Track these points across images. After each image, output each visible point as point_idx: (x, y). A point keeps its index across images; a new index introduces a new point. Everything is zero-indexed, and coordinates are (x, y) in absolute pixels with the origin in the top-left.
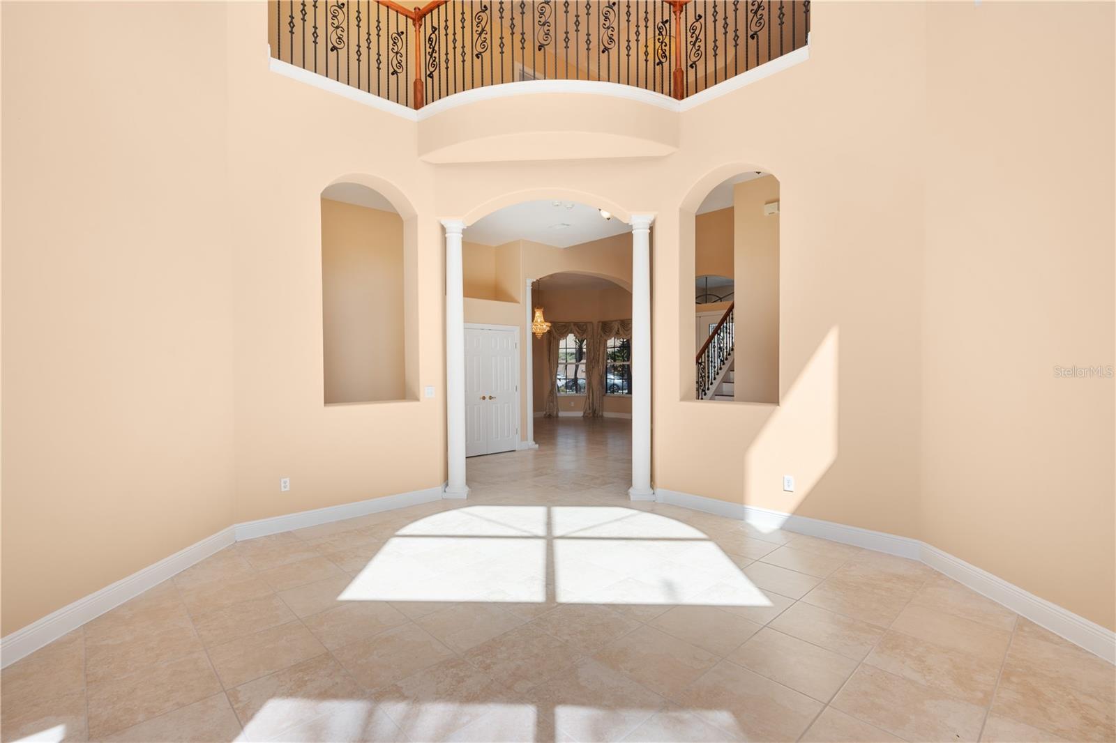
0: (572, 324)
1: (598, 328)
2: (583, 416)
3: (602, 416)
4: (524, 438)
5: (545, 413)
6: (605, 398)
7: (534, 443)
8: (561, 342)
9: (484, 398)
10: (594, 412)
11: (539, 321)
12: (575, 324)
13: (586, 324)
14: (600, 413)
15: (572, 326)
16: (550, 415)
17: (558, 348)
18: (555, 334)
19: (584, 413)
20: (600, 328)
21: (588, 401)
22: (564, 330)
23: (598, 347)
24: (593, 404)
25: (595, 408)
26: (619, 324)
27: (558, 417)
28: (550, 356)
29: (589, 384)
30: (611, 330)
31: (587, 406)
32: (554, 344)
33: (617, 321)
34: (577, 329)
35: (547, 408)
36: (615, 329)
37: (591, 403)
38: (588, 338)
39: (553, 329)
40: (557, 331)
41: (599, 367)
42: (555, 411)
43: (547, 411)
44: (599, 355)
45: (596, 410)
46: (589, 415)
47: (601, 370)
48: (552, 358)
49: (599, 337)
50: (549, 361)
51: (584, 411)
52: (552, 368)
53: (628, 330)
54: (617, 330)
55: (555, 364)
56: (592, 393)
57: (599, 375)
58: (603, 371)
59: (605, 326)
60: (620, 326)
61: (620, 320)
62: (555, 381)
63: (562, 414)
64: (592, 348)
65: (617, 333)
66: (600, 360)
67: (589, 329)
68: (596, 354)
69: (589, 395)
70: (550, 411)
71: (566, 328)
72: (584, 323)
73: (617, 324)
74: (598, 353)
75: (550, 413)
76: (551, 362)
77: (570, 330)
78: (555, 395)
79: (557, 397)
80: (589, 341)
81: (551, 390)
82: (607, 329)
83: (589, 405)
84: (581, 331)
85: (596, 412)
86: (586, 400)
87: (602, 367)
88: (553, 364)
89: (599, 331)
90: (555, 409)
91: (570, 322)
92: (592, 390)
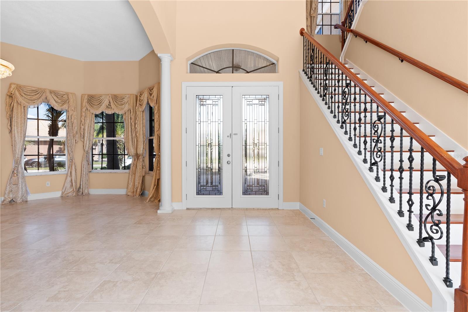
0: (48, 91)
1: (82, 100)
3: (88, 194)
5: (3, 198)
8: (29, 109)
10: (78, 190)
12: (52, 92)
13: (67, 94)
14: (86, 191)
15: (48, 94)
16: (12, 202)
17: (24, 118)
18: (20, 99)
19: (63, 193)
20: (85, 101)
21: (69, 179)
22: (35, 97)
23: (83, 121)
24: (76, 182)
25: (78, 186)
26: (111, 97)
27: (27, 201)
28: (11, 125)
29: (71, 160)
30: (100, 104)
31: (68, 185)
32: (19, 110)
33: (108, 95)
34: (55, 98)
35: (7, 192)
36: (106, 102)
37: (73, 181)
38: (70, 110)
39: (17, 93)
40: (23, 95)
41: (84, 142)
42: (20, 195)
43: (6, 196)
44: (84, 129)
45: (80, 188)
46: (70, 194)
47: (87, 146)
48: (14, 128)
49: (84, 110)
50: (11, 131)
51: (63, 191)
52: (15, 141)
53: (122, 105)
54: (108, 103)
55: (21, 137)
56: (76, 170)
57: (84, 150)
58: (89, 147)
59: (92, 100)
60: (111, 101)
61: (111, 95)
62: (21, 158)
63: (31, 197)
64: (75, 121)
65: (107, 107)
66: (86, 135)
67: (71, 100)
68: (81, 128)
69: (71, 173)
70: (11, 196)
71: (37, 95)
72: (65, 93)
73: (108, 97)
74: (83, 127)
75: (10, 200)
76: (13, 132)
77: (43, 97)
78: (20, 175)
79: (24, 177)
80: (71, 113)
81: (14, 169)
82: (95, 102)
83: (71, 183)
84: (59, 101)
85: (81, 190)
86: (65, 178)
87: (88, 141)
88: (16, 136)
89: (84, 103)
90: (20, 192)
91: (45, 89)
92: (75, 166)
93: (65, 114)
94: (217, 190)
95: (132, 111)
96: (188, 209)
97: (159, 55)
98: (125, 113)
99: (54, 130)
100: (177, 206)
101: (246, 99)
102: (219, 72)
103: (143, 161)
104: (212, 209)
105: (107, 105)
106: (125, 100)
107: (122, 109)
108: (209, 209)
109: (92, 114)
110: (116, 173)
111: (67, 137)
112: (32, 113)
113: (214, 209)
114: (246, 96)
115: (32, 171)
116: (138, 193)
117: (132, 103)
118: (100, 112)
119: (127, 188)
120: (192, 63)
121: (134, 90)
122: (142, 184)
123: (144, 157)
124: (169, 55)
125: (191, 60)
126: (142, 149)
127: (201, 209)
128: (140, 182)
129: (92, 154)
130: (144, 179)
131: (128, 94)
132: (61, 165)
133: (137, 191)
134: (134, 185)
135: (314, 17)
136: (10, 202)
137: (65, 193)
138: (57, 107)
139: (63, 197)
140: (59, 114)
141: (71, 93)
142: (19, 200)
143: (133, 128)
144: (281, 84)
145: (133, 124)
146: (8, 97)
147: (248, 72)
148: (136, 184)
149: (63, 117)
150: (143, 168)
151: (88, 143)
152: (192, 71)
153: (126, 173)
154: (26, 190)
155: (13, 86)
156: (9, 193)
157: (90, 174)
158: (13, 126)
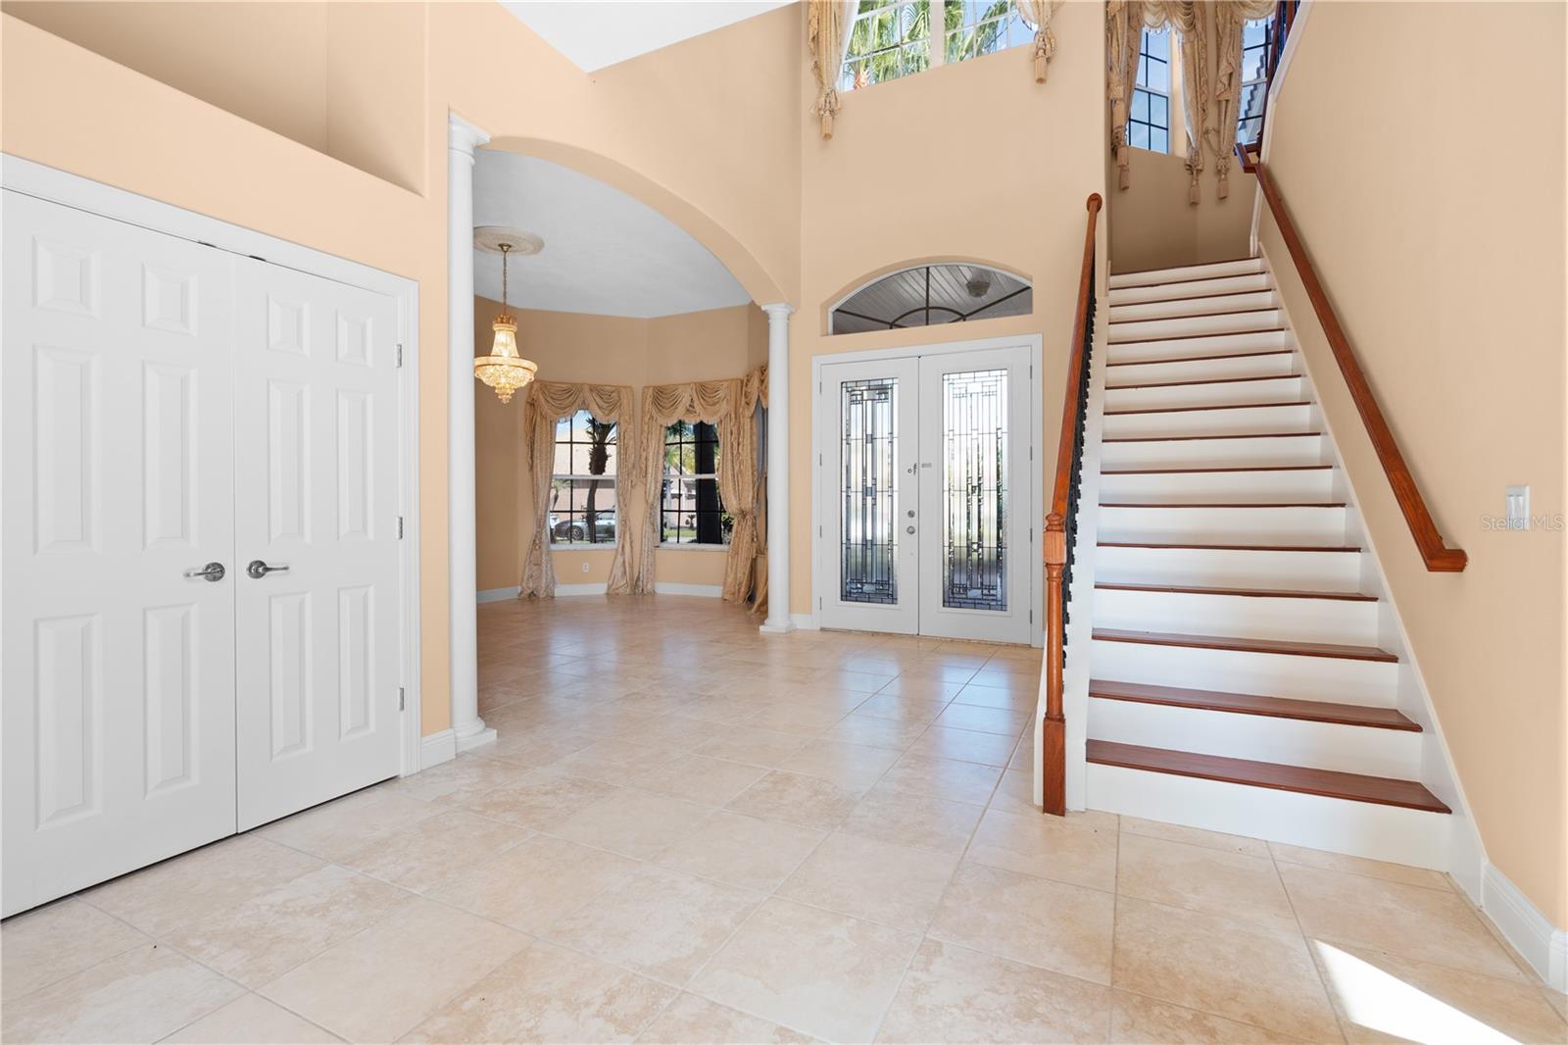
0: (586, 388)
1: (644, 399)
2: (607, 594)
3: (653, 593)
4: (438, 717)
5: (519, 589)
6: (658, 552)
7: (481, 725)
8: (559, 425)
9: (259, 569)
10: (635, 584)
11: (505, 353)
12: (593, 389)
13: (618, 389)
14: (649, 586)
15: (587, 394)
16: (532, 595)
17: (552, 443)
18: (546, 408)
19: (609, 587)
20: (649, 400)
21: (620, 559)
22: (567, 402)
23: (645, 441)
24: (632, 567)
25: (636, 575)
26: (694, 391)
27: (553, 597)
28: (532, 458)
29: (624, 522)
30: (674, 405)
31: (618, 572)
32: (544, 429)
33: (689, 384)
34: (598, 399)
35: (525, 578)
36: (685, 401)
37: (627, 564)
38: (622, 422)
39: (541, 397)
40: (551, 401)
41: (646, 485)
42: (543, 585)
43: (524, 584)
44: (646, 459)
45: (638, 578)
46: (621, 590)
47: (652, 492)
48: (537, 461)
49: (646, 419)
50: (532, 468)
51: (611, 582)
52: (538, 485)
53: (714, 404)
54: (689, 402)
55: (546, 477)
56: (631, 543)
57: (647, 501)
58: (655, 495)
59: (661, 396)
60: (695, 395)
61: (695, 383)
62: (545, 516)
63: (561, 591)
64: (631, 442)
65: (688, 410)
66: (650, 470)
67: (625, 402)
68: (641, 456)
69: (623, 547)
70: (531, 585)
71: (571, 398)
72: (614, 389)
73: (689, 390)
74: (644, 454)
75: (529, 591)
76: (535, 470)
77: (580, 401)
78: (544, 548)
79: (549, 552)
80: (624, 426)
81: (536, 536)
82: (666, 401)
83: (622, 569)
84: (605, 405)
85: (640, 583)
86: (616, 558)
87: (653, 484)
88: (539, 476)
89: (647, 406)
90: (544, 581)
91: (582, 384)
92: (631, 534)
93: (614, 429)
94: (885, 592)
95: (733, 416)
96: (823, 630)
97: (763, 308)
98: (721, 421)
99: (598, 461)
100: (801, 622)
101: (951, 381)
102: (897, 323)
103: (754, 525)
104: (874, 634)
105: (688, 405)
106: (721, 394)
107: (715, 413)
108: (867, 632)
109: (661, 426)
110: (703, 550)
111: (617, 476)
112: (562, 432)
113: (877, 633)
114: (952, 376)
115: (563, 545)
116: (742, 594)
117: (733, 398)
118: (675, 421)
119: (724, 584)
120: (838, 310)
121: (739, 372)
122: (751, 575)
123: (755, 518)
124: (783, 305)
125: (834, 303)
126: (750, 498)
127: (850, 631)
128: (747, 572)
129: (662, 511)
130: (755, 566)
131: (726, 381)
132: (609, 532)
133: (740, 589)
134: (735, 578)
135: (1227, 101)
136: (530, 595)
137: (613, 587)
138: (602, 420)
139: (611, 595)
140: (606, 429)
141: (625, 387)
142: (542, 594)
143: (735, 452)
144: (1036, 340)
145: (735, 445)
146: (528, 406)
147: (963, 317)
148: (739, 575)
149: (612, 434)
150: (753, 540)
151: (653, 488)
152: (838, 330)
153: (722, 551)
154: (553, 577)
155: (536, 386)
156: (528, 579)
157: (658, 551)
158: (535, 459)
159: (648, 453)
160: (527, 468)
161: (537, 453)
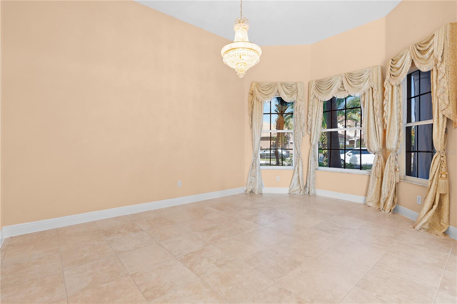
0: (279, 84)
1: (310, 87)
2: (289, 194)
3: (315, 195)
5: (245, 188)
10: (305, 189)
12: (282, 84)
13: (296, 83)
14: (313, 191)
15: (279, 87)
16: (252, 192)
17: (262, 113)
18: (259, 95)
19: (290, 190)
21: (296, 175)
22: (269, 92)
23: (310, 111)
24: (303, 179)
25: (305, 184)
26: (344, 77)
27: (262, 194)
29: (298, 155)
30: (330, 88)
31: (295, 182)
32: (258, 106)
34: (285, 89)
35: (248, 183)
36: (338, 85)
37: (300, 178)
38: (298, 100)
39: (256, 90)
40: (261, 91)
41: (311, 135)
42: (257, 188)
43: (248, 186)
44: (311, 120)
45: (306, 186)
46: (297, 192)
47: (315, 139)
49: (311, 98)
51: (291, 187)
52: (254, 136)
53: (359, 84)
54: (340, 85)
55: (258, 131)
56: (302, 166)
57: (311, 144)
60: (345, 81)
61: (344, 74)
62: (258, 150)
64: (303, 112)
65: (339, 90)
66: (313, 127)
67: (299, 90)
68: (308, 119)
69: (298, 169)
70: (251, 187)
71: (271, 89)
72: (293, 83)
73: (341, 77)
74: (310, 118)
75: (250, 190)
76: (253, 127)
77: (276, 91)
78: (257, 168)
79: (260, 170)
80: (299, 103)
81: (254, 161)
82: (324, 86)
83: (298, 180)
84: (289, 92)
85: (308, 189)
86: (293, 174)
87: (315, 134)
88: (255, 131)
89: (312, 91)
90: (258, 185)
91: (277, 82)
92: (302, 162)
98: (365, 94)
105: (338, 88)
106: (365, 76)
107: (360, 88)
109: (321, 101)
110: (349, 173)
111: (295, 130)
118: (330, 98)
129: (320, 149)
131: (369, 68)
133: (385, 203)
134: (380, 194)
136: (250, 192)
137: (292, 190)
138: (287, 100)
139: (291, 195)
141: (300, 82)
142: (257, 192)
146: (250, 95)
148: (383, 192)
151: (315, 136)
154: (262, 183)
155: (254, 84)
156: (250, 184)
157: (317, 172)
158: (253, 122)
159: (312, 117)
160: (249, 126)
161: (254, 119)
